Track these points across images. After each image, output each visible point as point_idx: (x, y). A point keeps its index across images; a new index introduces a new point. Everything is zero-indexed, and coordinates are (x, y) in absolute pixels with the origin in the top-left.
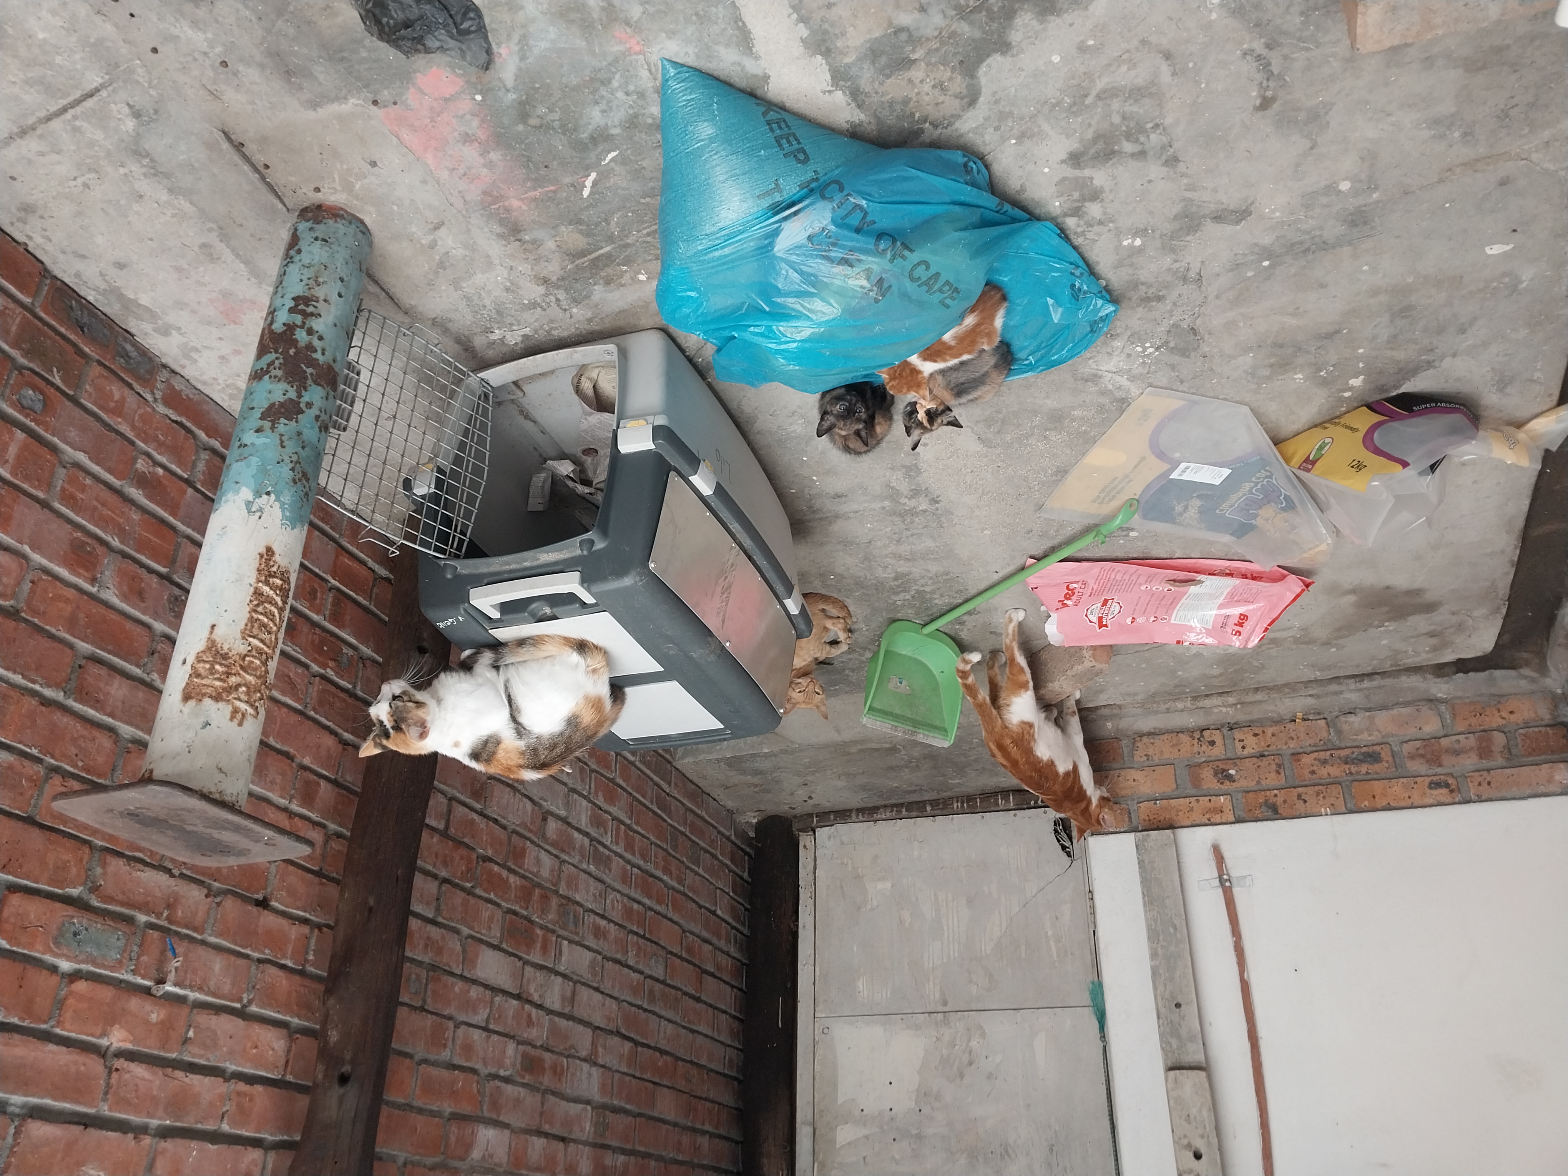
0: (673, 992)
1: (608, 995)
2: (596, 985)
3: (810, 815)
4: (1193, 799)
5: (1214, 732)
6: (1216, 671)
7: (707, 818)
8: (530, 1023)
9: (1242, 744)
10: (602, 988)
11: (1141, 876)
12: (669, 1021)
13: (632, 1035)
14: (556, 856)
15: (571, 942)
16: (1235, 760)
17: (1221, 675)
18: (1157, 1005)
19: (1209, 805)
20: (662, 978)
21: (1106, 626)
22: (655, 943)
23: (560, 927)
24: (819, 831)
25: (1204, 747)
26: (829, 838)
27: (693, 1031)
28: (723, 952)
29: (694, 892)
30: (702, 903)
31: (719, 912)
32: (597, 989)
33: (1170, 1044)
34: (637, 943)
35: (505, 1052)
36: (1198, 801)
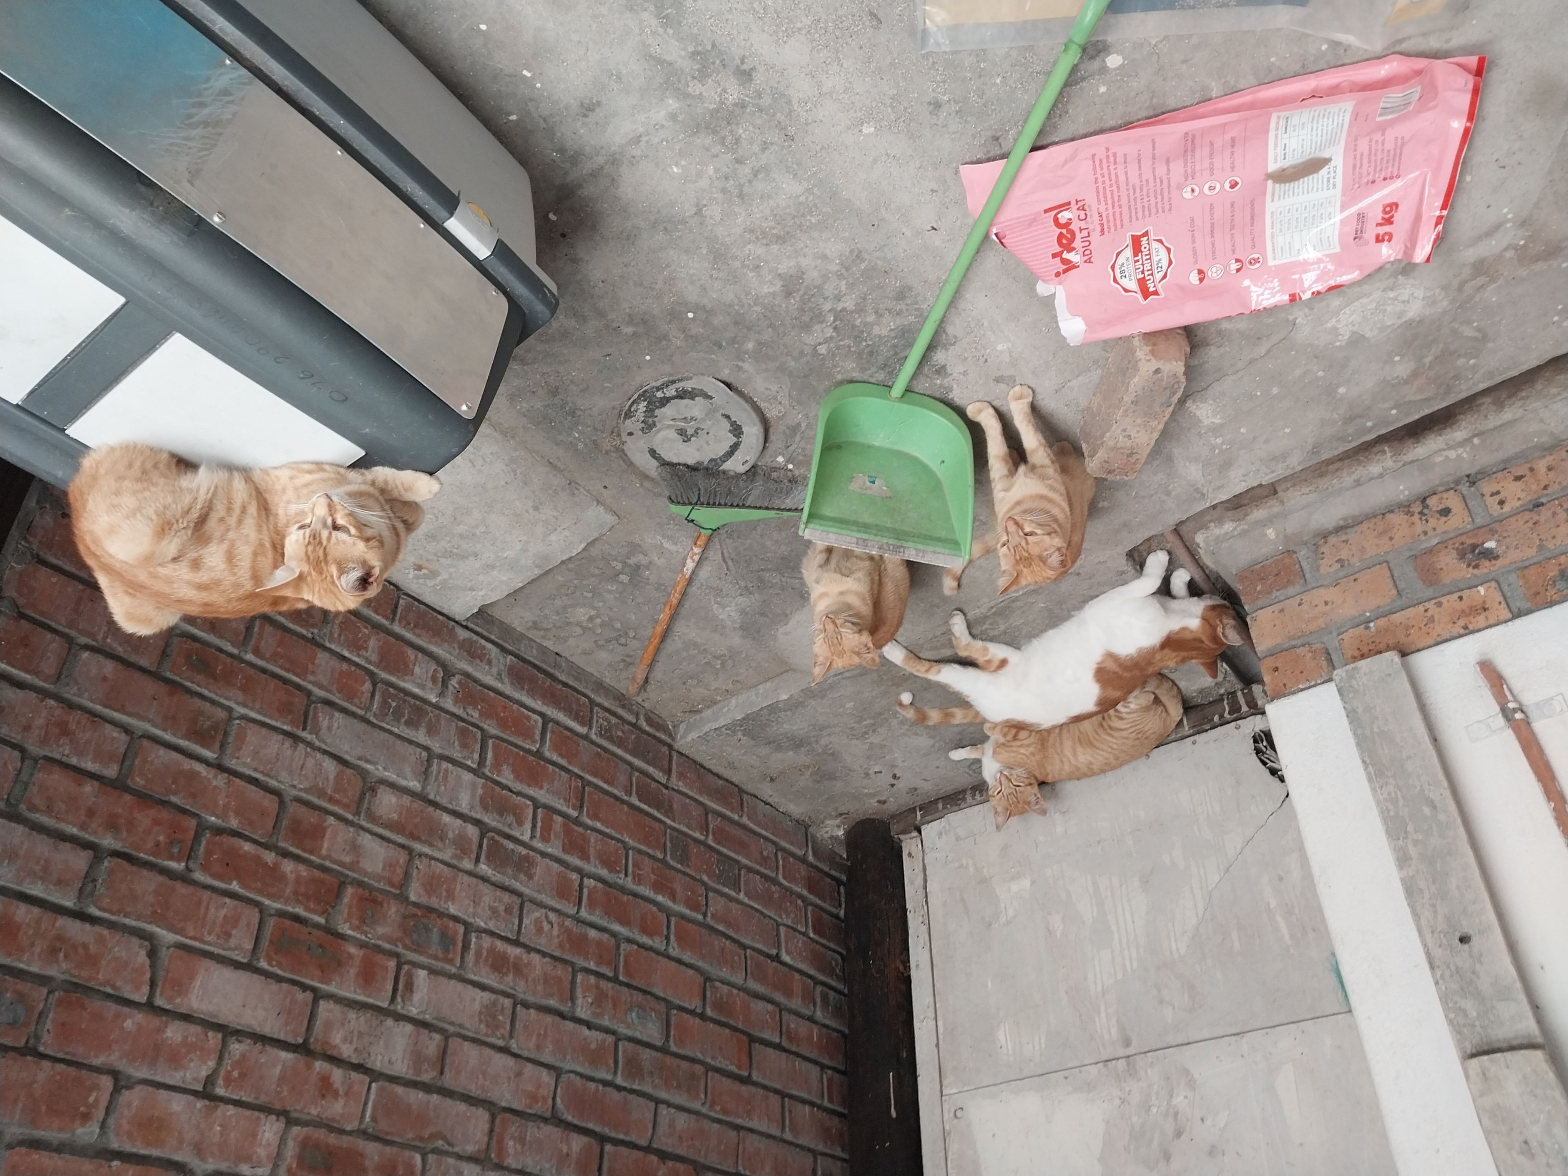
0: (685, 1064)
1: (528, 1060)
2: (501, 1043)
3: (913, 810)
4: (1430, 605)
5: (1445, 495)
6: (1402, 368)
7: (751, 825)
8: (326, 1088)
9: (1497, 498)
10: (514, 1046)
11: (1355, 734)
12: (680, 1108)
13: (590, 1126)
14: (403, 847)
15: (433, 972)
16: (1491, 528)
17: (1415, 374)
18: (1425, 946)
19: (1459, 606)
20: (659, 1043)
21: (1156, 293)
22: (645, 992)
23: (406, 947)
24: (925, 829)
25: (1433, 522)
26: (940, 835)
27: (737, 1128)
28: (802, 1017)
29: (729, 925)
30: (747, 941)
31: (786, 958)
32: (505, 1050)
33: (1465, 1013)
34: (597, 987)
35: (254, 1135)
36: (1439, 604)
